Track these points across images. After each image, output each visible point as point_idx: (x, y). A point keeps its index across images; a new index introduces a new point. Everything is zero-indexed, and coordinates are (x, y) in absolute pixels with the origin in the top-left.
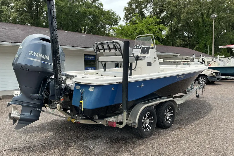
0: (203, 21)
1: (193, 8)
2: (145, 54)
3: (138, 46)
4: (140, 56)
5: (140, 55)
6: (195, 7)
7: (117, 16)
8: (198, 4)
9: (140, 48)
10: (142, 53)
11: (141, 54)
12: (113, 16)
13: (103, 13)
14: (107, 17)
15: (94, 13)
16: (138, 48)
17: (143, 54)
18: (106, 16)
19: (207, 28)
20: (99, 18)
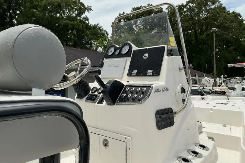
0: (196, 38)
1: (186, 24)
2: (145, 75)
3: (121, 49)
4: (125, 83)
5: (125, 80)
6: (188, 23)
7: (104, 31)
8: (191, 20)
9: (127, 55)
10: (135, 72)
11: (130, 74)
12: (99, 31)
13: (88, 27)
14: (92, 32)
15: (77, 27)
16: (120, 55)
17: (138, 75)
18: (92, 30)
19: (201, 46)
20: (84, 32)
